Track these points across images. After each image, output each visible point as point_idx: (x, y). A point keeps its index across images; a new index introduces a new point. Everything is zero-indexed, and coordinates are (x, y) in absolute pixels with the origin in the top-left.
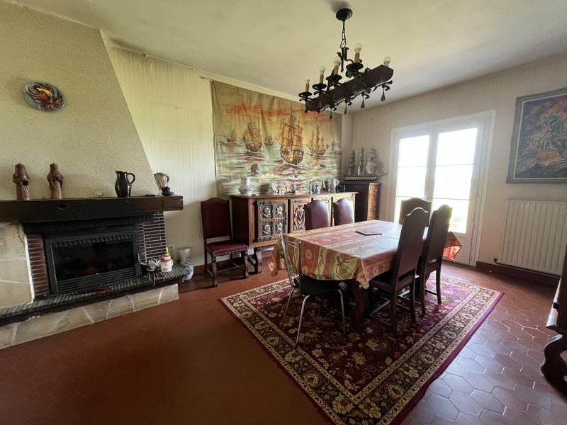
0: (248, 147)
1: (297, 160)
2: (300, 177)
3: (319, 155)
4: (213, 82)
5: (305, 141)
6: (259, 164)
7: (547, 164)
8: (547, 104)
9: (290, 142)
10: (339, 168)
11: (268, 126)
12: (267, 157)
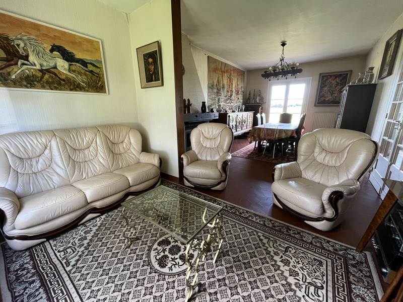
0: (217, 89)
1: (231, 96)
2: (232, 104)
3: (237, 93)
4: (208, 57)
5: (234, 86)
6: (220, 97)
7: (327, 99)
8: (329, 77)
9: (229, 88)
10: (243, 100)
11: (224, 79)
12: (222, 95)
